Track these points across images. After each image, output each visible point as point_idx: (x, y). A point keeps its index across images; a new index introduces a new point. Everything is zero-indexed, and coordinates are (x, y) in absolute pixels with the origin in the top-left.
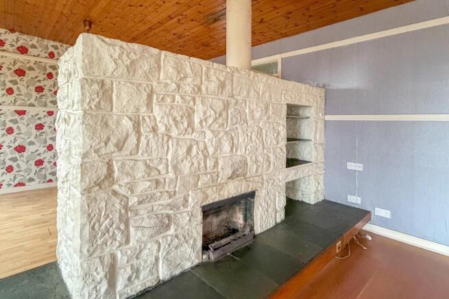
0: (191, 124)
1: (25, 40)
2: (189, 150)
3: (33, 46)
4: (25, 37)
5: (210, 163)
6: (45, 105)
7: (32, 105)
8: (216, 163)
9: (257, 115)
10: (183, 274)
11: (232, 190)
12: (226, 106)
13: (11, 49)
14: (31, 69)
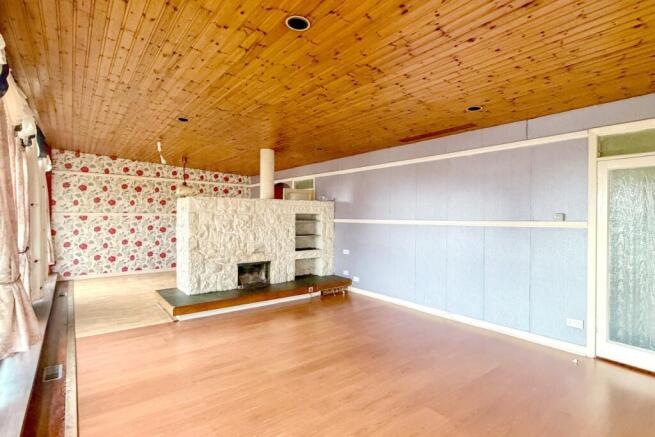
0: (231, 227)
1: (142, 166)
2: (231, 238)
3: (147, 169)
4: (141, 163)
5: (242, 245)
6: (154, 212)
7: (146, 212)
8: (246, 245)
9: (272, 221)
10: (228, 291)
11: (255, 259)
12: (251, 218)
13: (133, 173)
14: (145, 186)
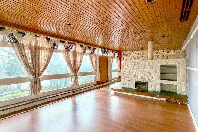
0: (133, 69)
1: (139, 52)
2: (133, 73)
8: (138, 75)
9: (148, 68)
10: (132, 89)
11: (141, 80)
12: (139, 66)
13: (137, 54)
